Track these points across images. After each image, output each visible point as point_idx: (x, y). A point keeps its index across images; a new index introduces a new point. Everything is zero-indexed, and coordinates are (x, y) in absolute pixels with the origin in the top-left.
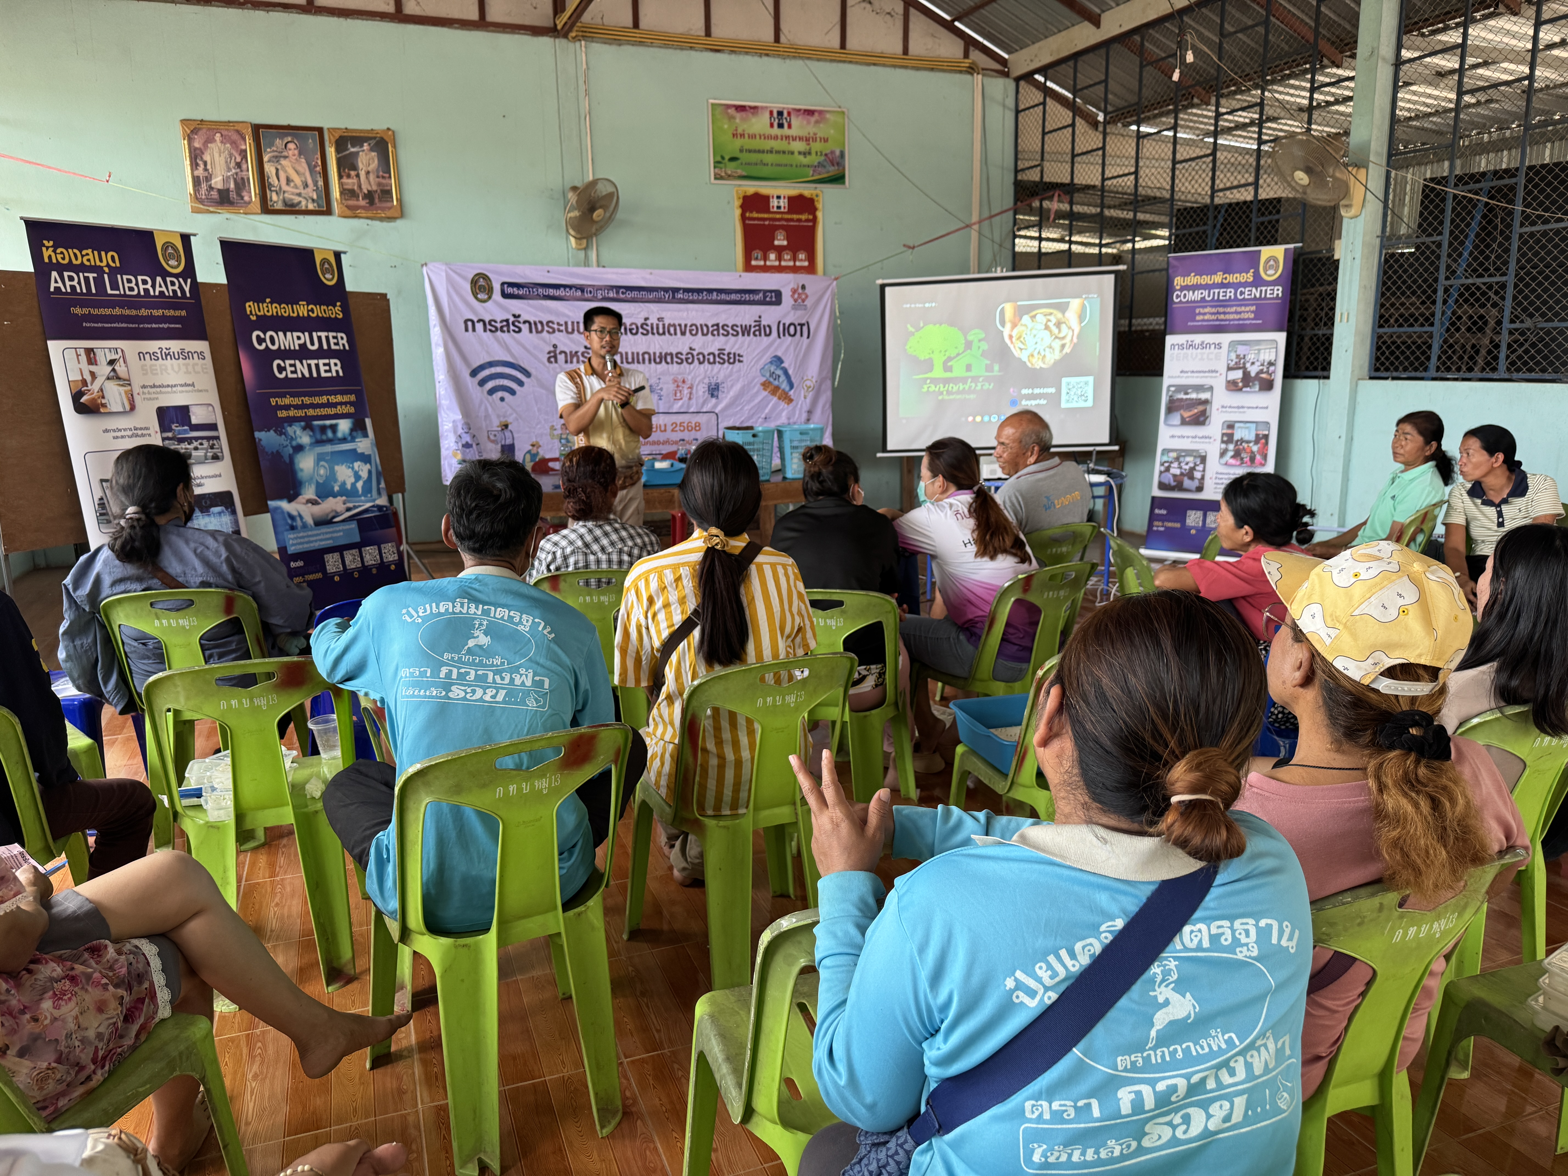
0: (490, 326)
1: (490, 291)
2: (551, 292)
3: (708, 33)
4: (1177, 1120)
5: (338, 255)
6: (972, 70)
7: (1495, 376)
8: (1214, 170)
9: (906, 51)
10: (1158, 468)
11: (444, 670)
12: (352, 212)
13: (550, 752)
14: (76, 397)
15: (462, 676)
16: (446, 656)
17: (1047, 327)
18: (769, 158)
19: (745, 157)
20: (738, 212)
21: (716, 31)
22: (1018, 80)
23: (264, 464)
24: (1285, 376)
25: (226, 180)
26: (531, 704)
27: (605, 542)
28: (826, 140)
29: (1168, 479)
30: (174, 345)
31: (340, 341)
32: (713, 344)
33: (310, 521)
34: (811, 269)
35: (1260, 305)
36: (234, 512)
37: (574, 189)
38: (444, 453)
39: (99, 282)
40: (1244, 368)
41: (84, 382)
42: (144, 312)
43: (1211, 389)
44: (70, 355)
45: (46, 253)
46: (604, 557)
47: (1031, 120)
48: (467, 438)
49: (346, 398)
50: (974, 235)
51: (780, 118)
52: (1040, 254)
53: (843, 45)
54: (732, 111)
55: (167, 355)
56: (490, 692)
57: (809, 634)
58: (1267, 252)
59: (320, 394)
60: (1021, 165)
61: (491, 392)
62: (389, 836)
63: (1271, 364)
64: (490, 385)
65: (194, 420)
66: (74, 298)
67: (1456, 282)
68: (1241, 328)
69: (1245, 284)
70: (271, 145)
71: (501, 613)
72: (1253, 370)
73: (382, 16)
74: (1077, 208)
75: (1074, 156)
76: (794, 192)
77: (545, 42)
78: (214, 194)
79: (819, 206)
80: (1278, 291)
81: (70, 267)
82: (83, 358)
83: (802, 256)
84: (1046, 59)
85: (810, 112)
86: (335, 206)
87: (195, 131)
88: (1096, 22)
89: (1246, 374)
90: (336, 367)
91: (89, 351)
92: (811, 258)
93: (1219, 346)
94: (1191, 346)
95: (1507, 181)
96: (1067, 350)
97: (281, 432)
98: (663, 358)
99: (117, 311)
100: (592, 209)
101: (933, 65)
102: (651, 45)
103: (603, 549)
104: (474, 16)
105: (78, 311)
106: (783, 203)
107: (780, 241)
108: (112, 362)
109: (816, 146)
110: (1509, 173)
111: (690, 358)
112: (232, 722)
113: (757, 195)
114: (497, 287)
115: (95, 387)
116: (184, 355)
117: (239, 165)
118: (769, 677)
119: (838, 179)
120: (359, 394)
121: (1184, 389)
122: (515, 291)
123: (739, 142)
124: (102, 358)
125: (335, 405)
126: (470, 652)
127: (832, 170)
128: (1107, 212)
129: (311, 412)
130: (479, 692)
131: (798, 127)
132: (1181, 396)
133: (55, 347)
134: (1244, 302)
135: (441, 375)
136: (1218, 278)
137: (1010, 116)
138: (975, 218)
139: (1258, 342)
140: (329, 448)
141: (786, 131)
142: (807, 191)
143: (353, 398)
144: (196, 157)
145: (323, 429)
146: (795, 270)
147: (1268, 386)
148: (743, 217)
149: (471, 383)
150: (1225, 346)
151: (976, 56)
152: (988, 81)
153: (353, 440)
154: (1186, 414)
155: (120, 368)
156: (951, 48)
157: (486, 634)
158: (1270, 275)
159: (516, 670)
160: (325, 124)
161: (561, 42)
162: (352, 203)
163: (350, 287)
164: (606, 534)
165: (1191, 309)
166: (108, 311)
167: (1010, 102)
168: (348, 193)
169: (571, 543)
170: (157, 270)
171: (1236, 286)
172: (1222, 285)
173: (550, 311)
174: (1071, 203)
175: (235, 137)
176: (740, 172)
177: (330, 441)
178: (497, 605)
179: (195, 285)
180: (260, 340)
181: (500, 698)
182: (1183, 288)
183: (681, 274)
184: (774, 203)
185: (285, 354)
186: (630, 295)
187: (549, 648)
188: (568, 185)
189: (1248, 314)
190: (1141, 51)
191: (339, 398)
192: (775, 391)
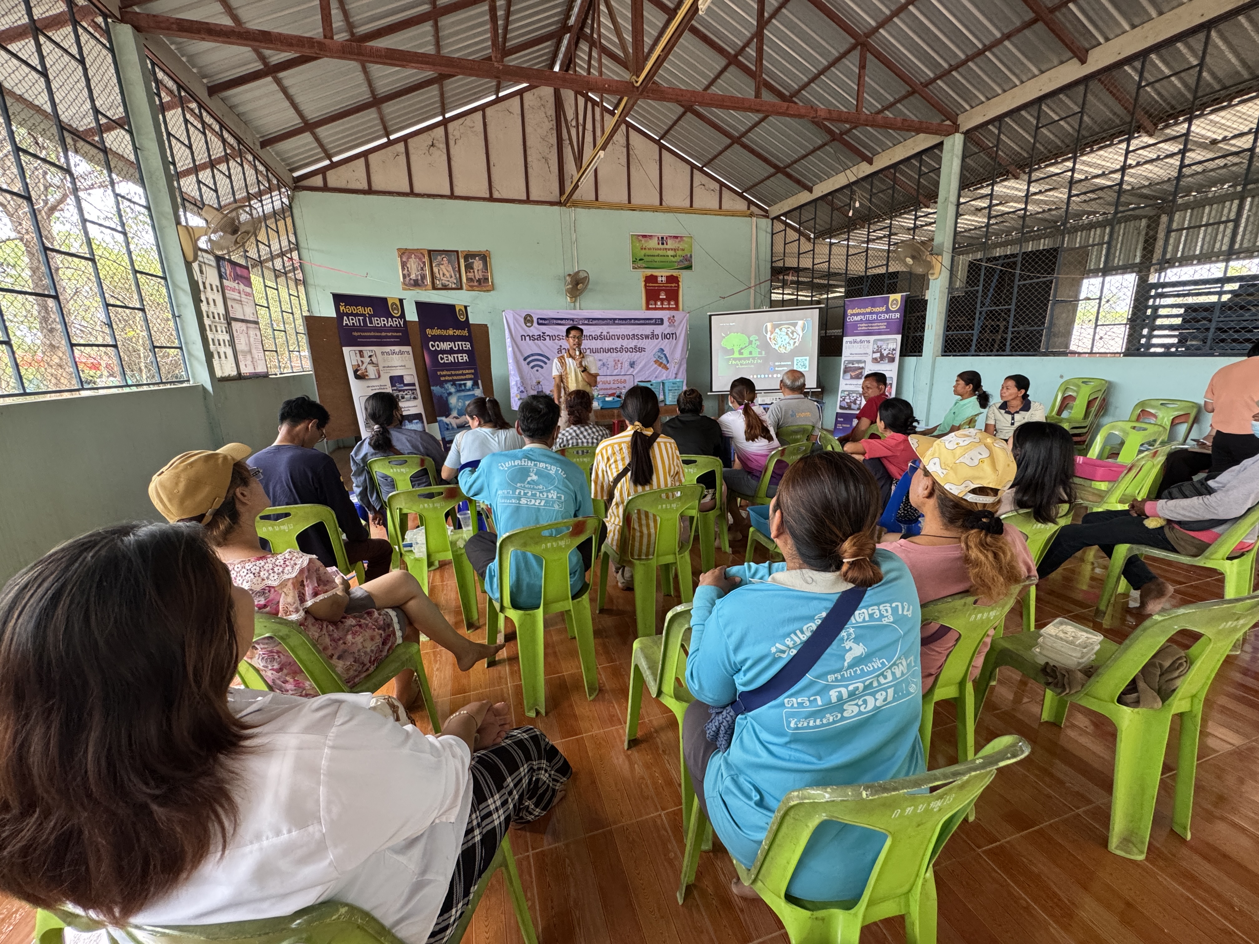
0: (532, 338)
1: (532, 322)
2: (559, 322)
3: (629, 202)
4: (860, 702)
5: (466, 307)
6: (751, 215)
7: (1004, 353)
8: (867, 259)
9: (720, 208)
10: (839, 399)
11: (518, 491)
12: (471, 288)
13: (564, 528)
14: (355, 372)
15: (525, 494)
16: (519, 485)
17: (787, 334)
18: (656, 259)
19: (646, 259)
20: (643, 283)
21: (632, 201)
22: (773, 219)
23: (435, 401)
24: (900, 356)
25: (417, 276)
26: (556, 507)
27: (585, 433)
28: (683, 250)
29: (844, 404)
30: (397, 349)
31: (467, 346)
32: (632, 343)
33: (455, 426)
34: (677, 308)
35: (888, 322)
36: (423, 422)
37: (569, 275)
38: (512, 395)
39: (365, 321)
40: (881, 352)
41: (359, 365)
42: (383, 334)
43: (865, 362)
44: (353, 353)
45: (341, 309)
46: (585, 441)
47: (779, 238)
48: (522, 389)
49: (470, 371)
50: (752, 291)
51: (663, 240)
52: (783, 300)
53: (691, 206)
54: (640, 238)
55: (394, 353)
56: (538, 501)
57: (682, 475)
58: (892, 297)
59: (459, 370)
60: (774, 259)
61: (532, 368)
62: (494, 565)
63: (894, 350)
64: (532, 364)
65: (406, 382)
66: (354, 328)
67: (985, 309)
68: (880, 333)
69: (882, 312)
70: (436, 259)
71: (542, 465)
72: (885, 353)
73: (484, 199)
74: (800, 279)
75: (799, 254)
76: (668, 274)
77: (556, 208)
78: (412, 282)
79: (680, 280)
80: (898, 315)
81: (352, 314)
82: (358, 355)
83: (672, 303)
84: (786, 209)
85: (676, 237)
86: (464, 285)
87: (403, 253)
88: (810, 190)
89: (882, 355)
90: (465, 357)
91: (361, 352)
92: (677, 304)
93: (869, 342)
94: (855, 342)
95: (1012, 260)
96: (797, 344)
97: (442, 387)
98: (609, 350)
99: (372, 334)
100: (577, 284)
101: (734, 214)
102: (604, 209)
103: (585, 437)
104: (524, 197)
105: (355, 334)
106: (664, 279)
107: (663, 296)
108: (370, 356)
109: (679, 253)
110: (1013, 256)
111: (621, 350)
112: (425, 514)
113: (652, 275)
114: (535, 320)
115: (363, 367)
116: (401, 353)
117: (422, 269)
118: (664, 496)
119: (689, 267)
120: (475, 369)
121: (852, 362)
122: (543, 322)
123: (643, 252)
124: (366, 355)
125: (465, 374)
126: (529, 483)
127: (686, 264)
128: (815, 281)
129: (455, 378)
130: (533, 501)
131: (671, 244)
132: (851, 365)
133: (346, 350)
134: (882, 321)
135: (510, 360)
136: (868, 310)
137: (769, 236)
138: (753, 284)
139: (888, 339)
140: (463, 394)
141: (665, 246)
142: (675, 273)
143: (473, 371)
144: (404, 265)
145: (460, 385)
146: (669, 309)
147: (892, 360)
148: (645, 286)
149: (524, 364)
150: (872, 342)
151: (753, 209)
152: (759, 220)
153: (473, 390)
154: (853, 374)
155: (374, 359)
156: (741, 205)
157: (536, 474)
158: (894, 308)
159: (549, 491)
160: (460, 250)
161: (563, 209)
162: (471, 284)
163: (471, 322)
164: (586, 430)
165: (855, 325)
166: (368, 334)
167: (769, 230)
168: (469, 280)
169: (570, 434)
170: (389, 315)
171: (877, 313)
172: (871, 313)
173: (558, 330)
174: (798, 277)
175: (420, 256)
176: (644, 265)
177: (463, 391)
178: (540, 462)
179: (405, 321)
180: (433, 346)
181: (542, 504)
182: (852, 315)
183: (617, 311)
184: (660, 279)
185: (444, 352)
186: (594, 322)
187: (564, 482)
188: (567, 274)
189: (883, 326)
190: (832, 204)
191: (467, 371)
192: (660, 364)
